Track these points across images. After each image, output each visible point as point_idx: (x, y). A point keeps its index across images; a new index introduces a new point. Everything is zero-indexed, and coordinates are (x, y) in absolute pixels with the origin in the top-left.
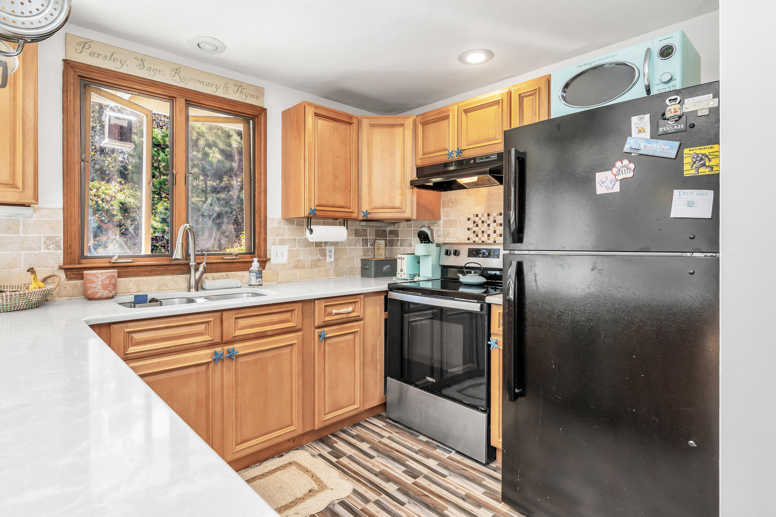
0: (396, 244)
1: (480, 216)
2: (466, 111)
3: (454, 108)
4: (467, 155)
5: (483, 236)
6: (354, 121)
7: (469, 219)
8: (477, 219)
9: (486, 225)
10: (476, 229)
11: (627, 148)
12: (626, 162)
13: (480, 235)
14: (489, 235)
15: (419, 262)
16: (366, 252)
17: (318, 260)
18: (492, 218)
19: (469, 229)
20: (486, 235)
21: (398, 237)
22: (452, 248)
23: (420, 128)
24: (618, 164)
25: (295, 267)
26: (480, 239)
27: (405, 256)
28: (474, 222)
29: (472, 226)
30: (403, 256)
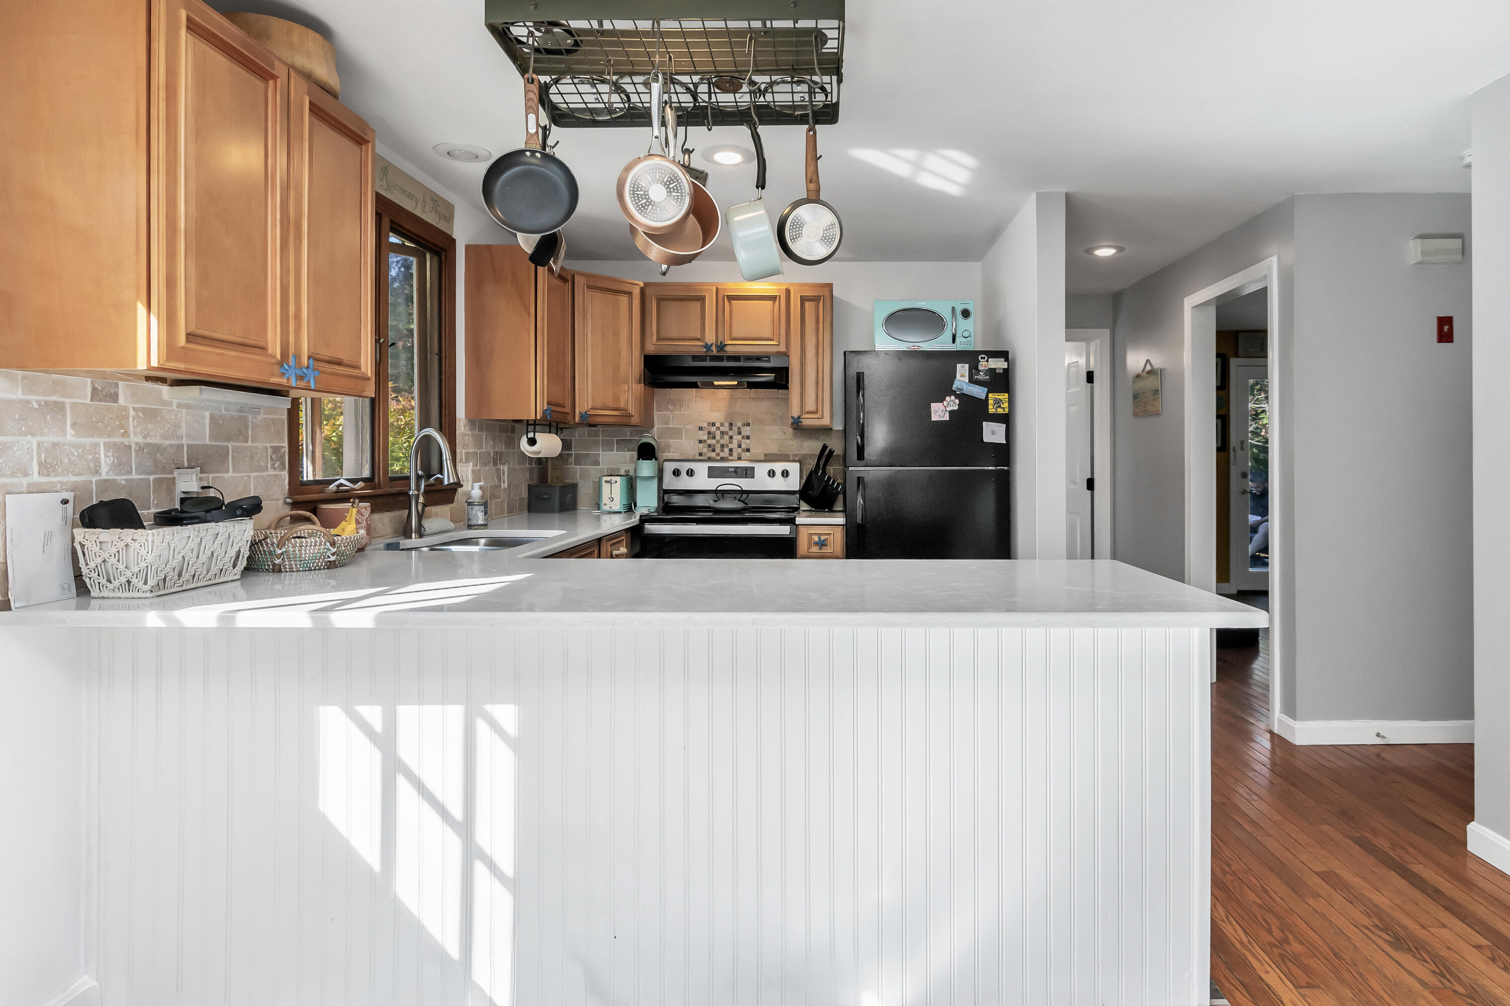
0: (567, 461)
1: (718, 425)
2: (731, 298)
3: (711, 290)
5: (722, 451)
7: (700, 429)
8: (713, 429)
9: (726, 437)
10: (713, 442)
11: (954, 387)
12: (953, 398)
13: (718, 450)
14: (731, 450)
18: (735, 429)
19: (700, 442)
20: (726, 450)
21: (571, 451)
22: (682, 466)
23: (653, 305)
24: (948, 398)
26: (718, 454)
27: (618, 479)
28: (709, 433)
29: (705, 438)
30: (614, 479)
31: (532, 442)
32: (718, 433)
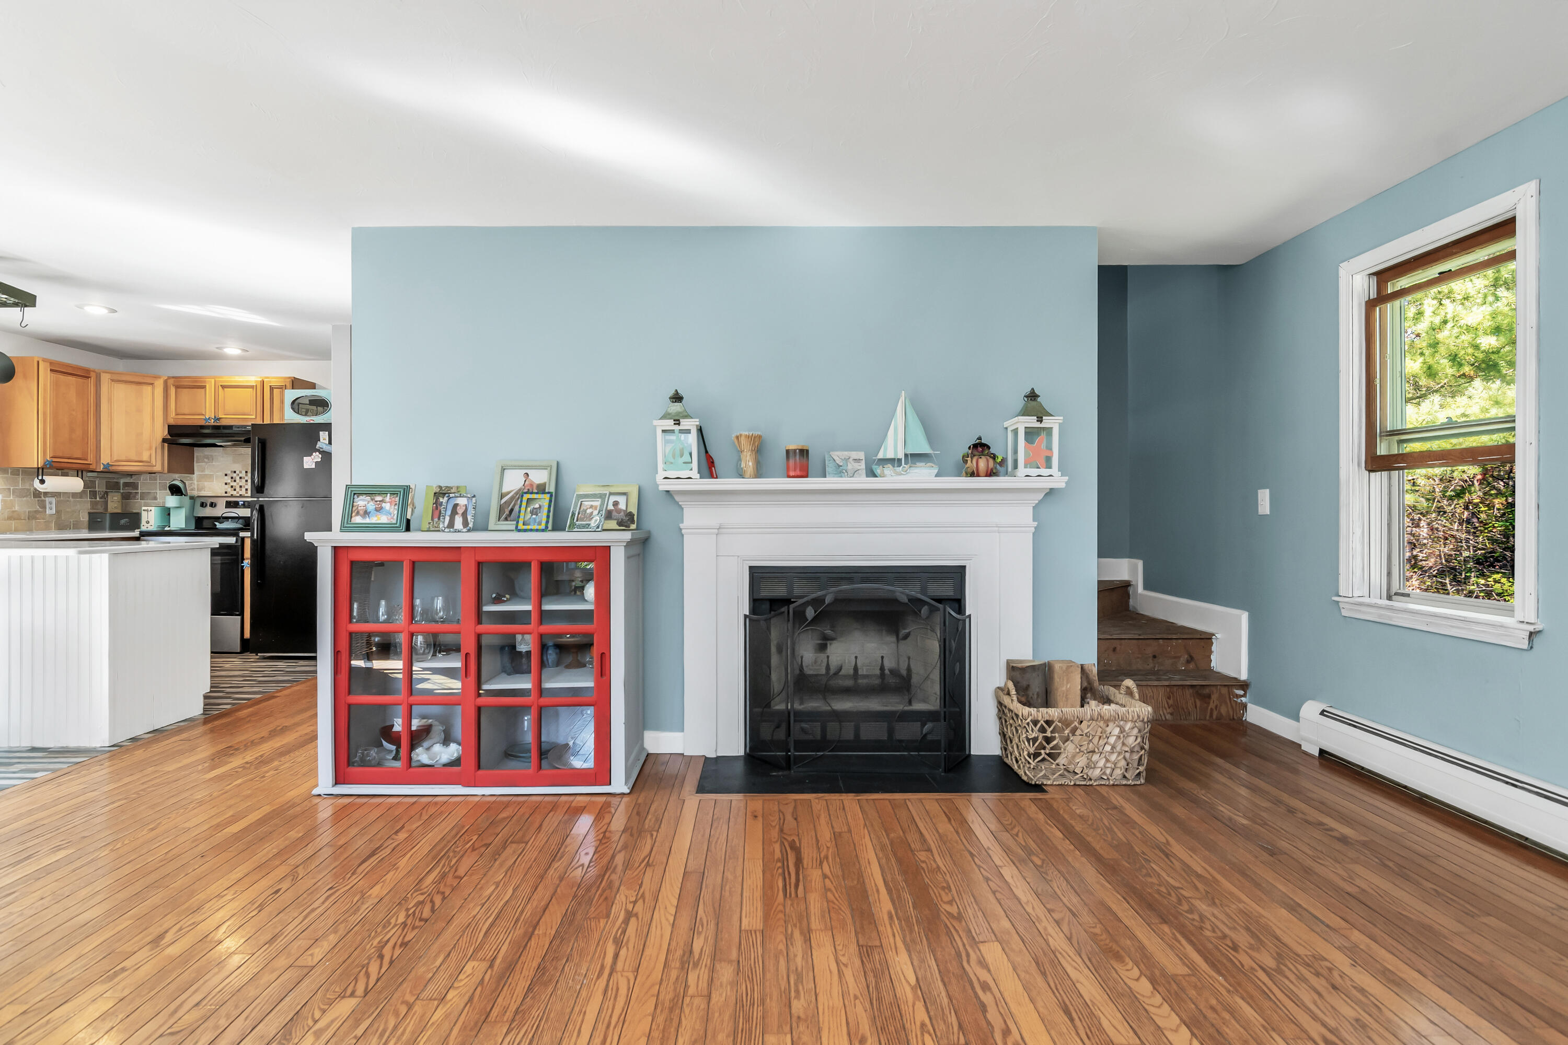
0: (135, 497)
1: (237, 472)
2: (223, 387)
3: (211, 382)
4: (224, 423)
5: (241, 490)
6: (93, 375)
7: (226, 475)
8: (234, 475)
9: (244, 481)
10: (234, 484)
11: (317, 447)
12: (317, 453)
13: (238, 489)
14: (247, 490)
15: (169, 514)
16: (94, 504)
17: (37, 512)
19: (226, 484)
20: (244, 490)
21: (137, 490)
22: (209, 501)
23: (172, 391)
24: (314, 454)
25: (10, 518)
26: (238, 493)
27: (153, 508)
28: (232, 478)
29: (229, 481)
30: (150, 508)
31: (42, 482)
32: (238, 478)
